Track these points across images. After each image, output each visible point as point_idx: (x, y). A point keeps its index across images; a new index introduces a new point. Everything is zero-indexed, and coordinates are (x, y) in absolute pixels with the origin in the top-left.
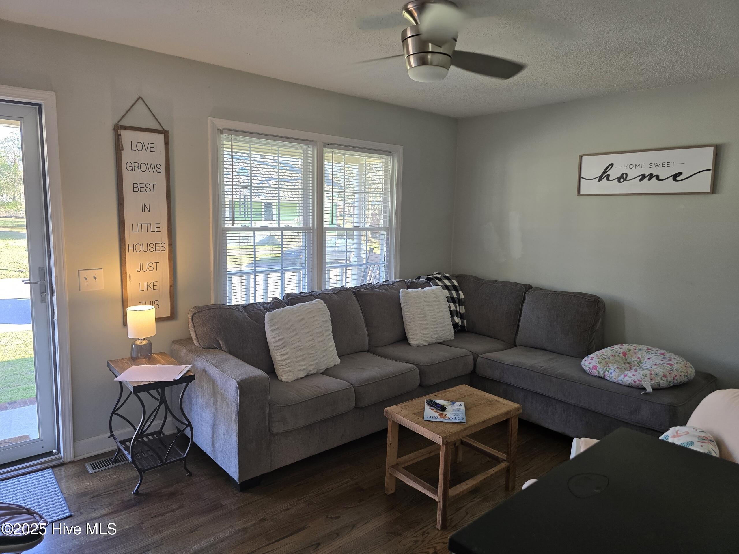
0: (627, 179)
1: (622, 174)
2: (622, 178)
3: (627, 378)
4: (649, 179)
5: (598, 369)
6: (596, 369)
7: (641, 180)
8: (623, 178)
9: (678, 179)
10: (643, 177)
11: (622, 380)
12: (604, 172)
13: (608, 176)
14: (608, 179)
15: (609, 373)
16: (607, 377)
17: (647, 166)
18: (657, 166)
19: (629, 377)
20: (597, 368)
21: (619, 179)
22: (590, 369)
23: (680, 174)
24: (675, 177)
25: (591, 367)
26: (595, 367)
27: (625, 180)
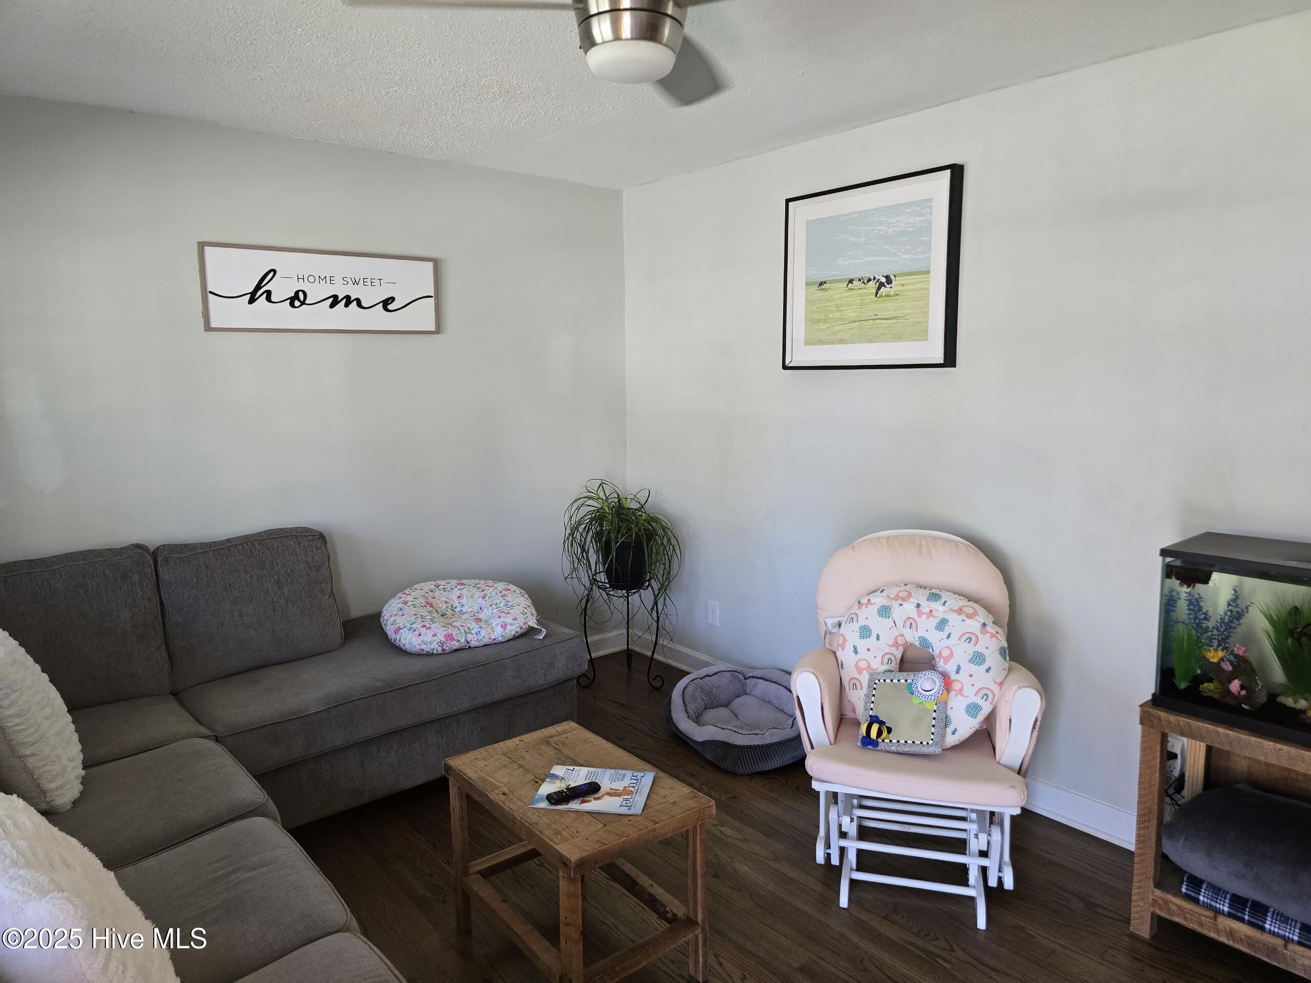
0: (306, 302)
1: (297, 293)
2: (297, 299)
3: (509, 628)
4: (347, 305)
5: (456, 638)
6: (453, 639)
7: (332, 306)
8: (299, 300)
9: (390, 307)
10: (335, 301)
11: (504, 634)
12: (258, 287)
13: (269, 293)
14: (269, 299)
15: (475, 636)
16: (474, 643)
17: (338, 280)
18: (356, 283)
19: (511, 624)
20: (454, 636)
21: (292, 301)
22: (441, 644)
23: (392, 299)
24: (386, 303)
25: (443, 639)
26: (449, 637)
27: (303, 303)
